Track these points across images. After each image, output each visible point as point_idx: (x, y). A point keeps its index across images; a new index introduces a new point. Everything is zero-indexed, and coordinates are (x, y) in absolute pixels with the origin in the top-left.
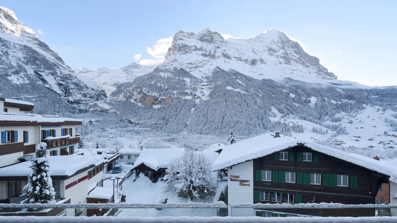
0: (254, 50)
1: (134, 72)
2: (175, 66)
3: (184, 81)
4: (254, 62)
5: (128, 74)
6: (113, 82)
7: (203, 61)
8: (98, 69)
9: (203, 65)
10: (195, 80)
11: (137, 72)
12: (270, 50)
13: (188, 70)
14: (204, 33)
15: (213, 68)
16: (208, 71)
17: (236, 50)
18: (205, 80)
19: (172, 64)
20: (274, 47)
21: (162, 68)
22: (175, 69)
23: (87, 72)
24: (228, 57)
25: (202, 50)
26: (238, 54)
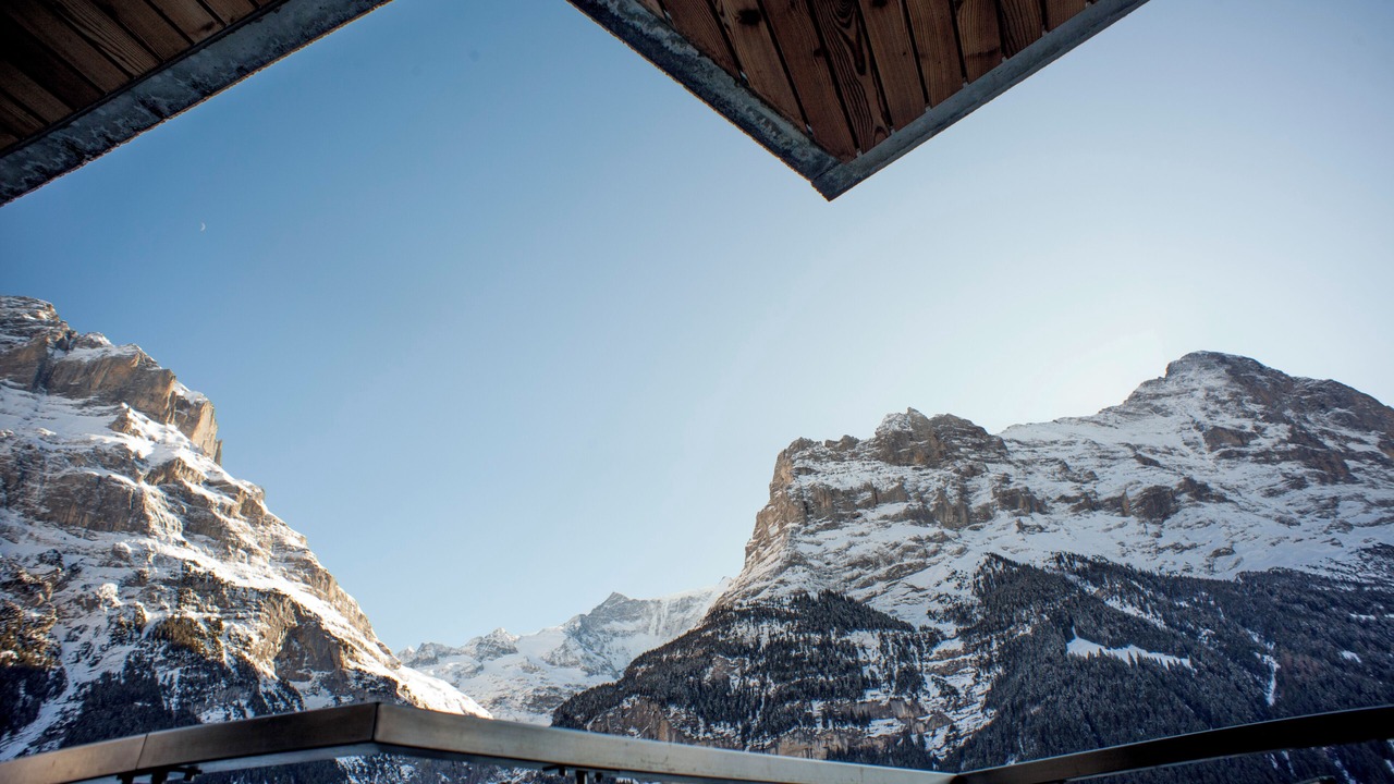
0: (1139, 452)
1: (615, 634)
2: (794, 587)
3: (851, 650)
4: (1157, 505)
5: (590, 646)
6: (530, 690)
7: (918, 540)
8: (478, 641)
9: (922, 560)
10: (901, 637)
11: (625, 634)
12: (1215, 437)
13: (858, 595)
14: (897, 428)
15: (970, 565)
16: (954, 583)
17: (1057, 467)
18: (950, 628)
19: (781, 577)
20: (1227, 421)
21: (741, 605)
22: (801, 599)
23: (436, 658)
24: (1035, 504)
25: (906, 498)
26: (1074, 484)
